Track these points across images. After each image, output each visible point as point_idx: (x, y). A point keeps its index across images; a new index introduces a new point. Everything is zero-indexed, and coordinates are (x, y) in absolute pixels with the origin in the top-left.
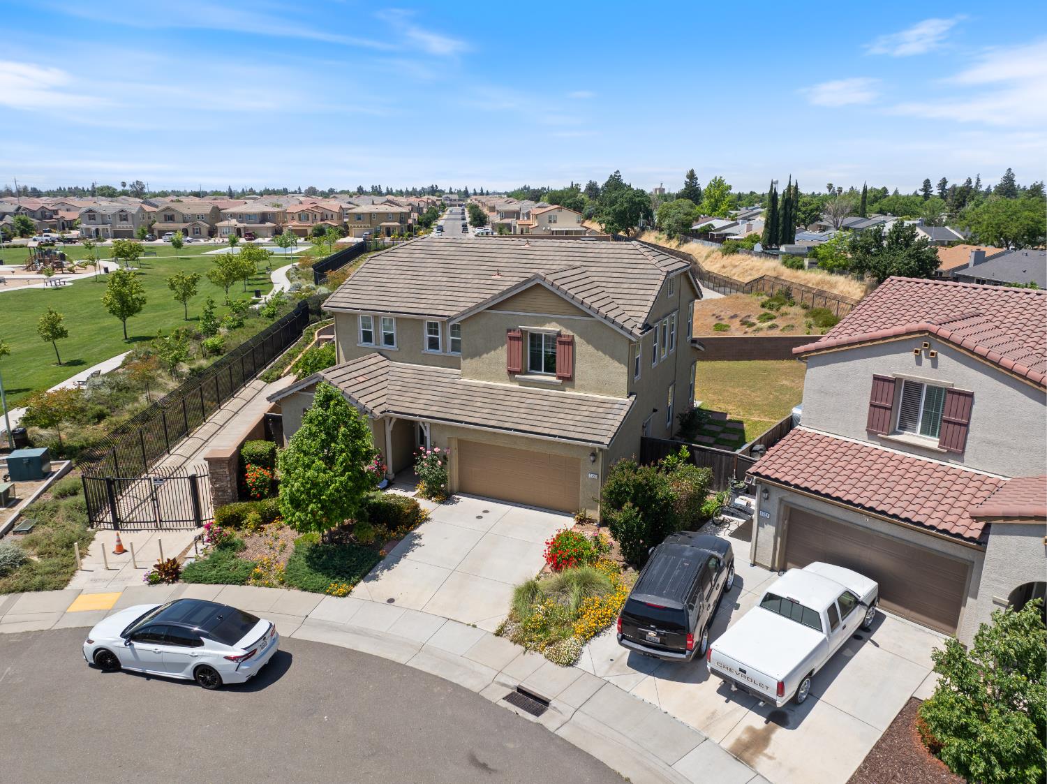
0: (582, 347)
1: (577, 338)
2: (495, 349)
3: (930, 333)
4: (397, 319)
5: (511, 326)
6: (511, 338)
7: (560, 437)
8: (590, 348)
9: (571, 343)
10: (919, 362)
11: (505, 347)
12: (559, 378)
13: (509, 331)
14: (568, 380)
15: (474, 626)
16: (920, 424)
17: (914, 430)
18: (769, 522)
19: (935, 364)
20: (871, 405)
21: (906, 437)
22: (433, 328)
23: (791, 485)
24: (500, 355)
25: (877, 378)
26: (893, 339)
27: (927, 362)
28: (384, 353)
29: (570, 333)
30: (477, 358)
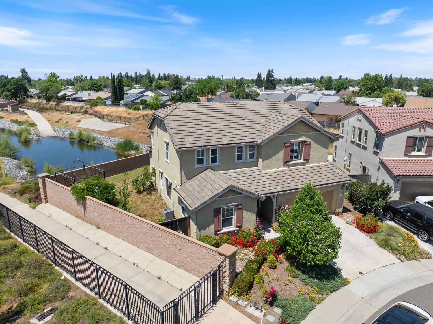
0: (314, 145)
1: (312, 142)
2: (278, 153)
3: (425, 121)
4: (220, 148)
5: (286, 141)
6: (286, 147)
7: (336, 182)
8: (316, 145)
9: (309, 144)
10: (420, 130)
11: (283, 151)
12: (304, 160)
13: (285, 144)
14: (307, 160)
15: (394, 263)
16: (416, 149)
17: (414, 151)
18: (398, 190)
19: (425, 131)
20: (406, 146)
21: (413, 154)
22: (240, 149)
23: (411, 175)
24: (281, 156)
25: (408, 138)
26: (414, 125)
27: (423, 130)
28: (212, 168)
29: (309, 140)
30: (270, 159)
